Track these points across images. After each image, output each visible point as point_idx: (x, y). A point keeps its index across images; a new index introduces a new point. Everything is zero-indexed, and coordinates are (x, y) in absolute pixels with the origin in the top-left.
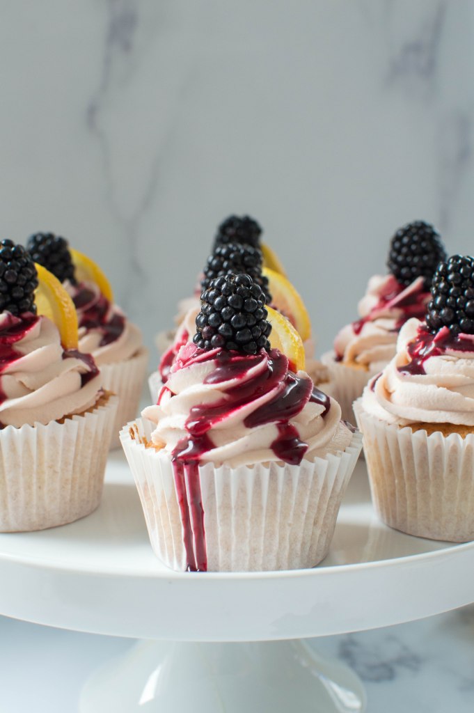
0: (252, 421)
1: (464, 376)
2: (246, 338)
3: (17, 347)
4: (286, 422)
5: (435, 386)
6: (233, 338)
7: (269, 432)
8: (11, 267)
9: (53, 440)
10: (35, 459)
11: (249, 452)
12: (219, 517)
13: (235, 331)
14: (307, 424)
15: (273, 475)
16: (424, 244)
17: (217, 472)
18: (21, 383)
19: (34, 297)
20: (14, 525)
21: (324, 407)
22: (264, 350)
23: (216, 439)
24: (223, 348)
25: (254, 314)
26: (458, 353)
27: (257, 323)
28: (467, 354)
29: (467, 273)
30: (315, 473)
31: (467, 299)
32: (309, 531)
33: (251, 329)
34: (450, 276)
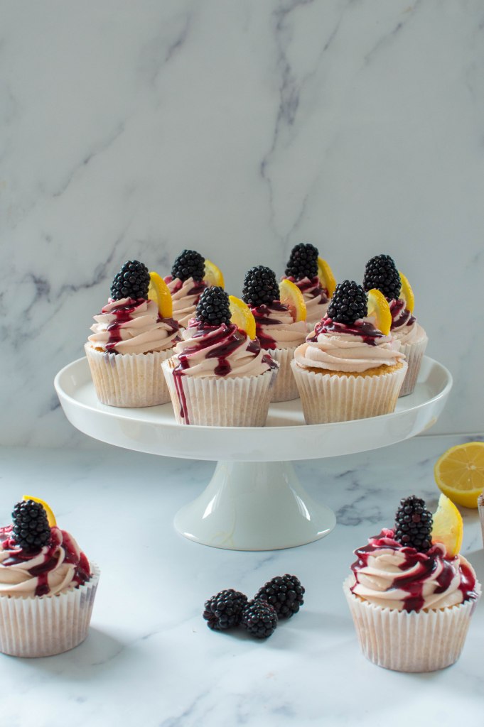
0: (208, 356)
1: (331, 344)
2: (213, 317)
3: (131, 316)
4: (224, 358)
6: (207, 317)
7: (214, 362)
8: (134, 275)
9: (142, 362)
10: (132, 371)
11: (203, 371)
12: (192, 402)
13: (208, 314)
14: (235, 361)
15: (215, 384)
16: (380, 269)
17: (189, 379)
18: (129, 333)
19: (148, 290)
20: (124, 404)
21: (254, 354)
22: (224, 324)
23: (190, 364)
24: (203, 322)
25: (218, 306)
26: (332, 332)
27: (221, 310)
28: (336, 333)
29: (347, 290)
30: (237, 385)
31: (343, 304)
32: (238, 413)
33: (216, 313)
34: (338, 292)
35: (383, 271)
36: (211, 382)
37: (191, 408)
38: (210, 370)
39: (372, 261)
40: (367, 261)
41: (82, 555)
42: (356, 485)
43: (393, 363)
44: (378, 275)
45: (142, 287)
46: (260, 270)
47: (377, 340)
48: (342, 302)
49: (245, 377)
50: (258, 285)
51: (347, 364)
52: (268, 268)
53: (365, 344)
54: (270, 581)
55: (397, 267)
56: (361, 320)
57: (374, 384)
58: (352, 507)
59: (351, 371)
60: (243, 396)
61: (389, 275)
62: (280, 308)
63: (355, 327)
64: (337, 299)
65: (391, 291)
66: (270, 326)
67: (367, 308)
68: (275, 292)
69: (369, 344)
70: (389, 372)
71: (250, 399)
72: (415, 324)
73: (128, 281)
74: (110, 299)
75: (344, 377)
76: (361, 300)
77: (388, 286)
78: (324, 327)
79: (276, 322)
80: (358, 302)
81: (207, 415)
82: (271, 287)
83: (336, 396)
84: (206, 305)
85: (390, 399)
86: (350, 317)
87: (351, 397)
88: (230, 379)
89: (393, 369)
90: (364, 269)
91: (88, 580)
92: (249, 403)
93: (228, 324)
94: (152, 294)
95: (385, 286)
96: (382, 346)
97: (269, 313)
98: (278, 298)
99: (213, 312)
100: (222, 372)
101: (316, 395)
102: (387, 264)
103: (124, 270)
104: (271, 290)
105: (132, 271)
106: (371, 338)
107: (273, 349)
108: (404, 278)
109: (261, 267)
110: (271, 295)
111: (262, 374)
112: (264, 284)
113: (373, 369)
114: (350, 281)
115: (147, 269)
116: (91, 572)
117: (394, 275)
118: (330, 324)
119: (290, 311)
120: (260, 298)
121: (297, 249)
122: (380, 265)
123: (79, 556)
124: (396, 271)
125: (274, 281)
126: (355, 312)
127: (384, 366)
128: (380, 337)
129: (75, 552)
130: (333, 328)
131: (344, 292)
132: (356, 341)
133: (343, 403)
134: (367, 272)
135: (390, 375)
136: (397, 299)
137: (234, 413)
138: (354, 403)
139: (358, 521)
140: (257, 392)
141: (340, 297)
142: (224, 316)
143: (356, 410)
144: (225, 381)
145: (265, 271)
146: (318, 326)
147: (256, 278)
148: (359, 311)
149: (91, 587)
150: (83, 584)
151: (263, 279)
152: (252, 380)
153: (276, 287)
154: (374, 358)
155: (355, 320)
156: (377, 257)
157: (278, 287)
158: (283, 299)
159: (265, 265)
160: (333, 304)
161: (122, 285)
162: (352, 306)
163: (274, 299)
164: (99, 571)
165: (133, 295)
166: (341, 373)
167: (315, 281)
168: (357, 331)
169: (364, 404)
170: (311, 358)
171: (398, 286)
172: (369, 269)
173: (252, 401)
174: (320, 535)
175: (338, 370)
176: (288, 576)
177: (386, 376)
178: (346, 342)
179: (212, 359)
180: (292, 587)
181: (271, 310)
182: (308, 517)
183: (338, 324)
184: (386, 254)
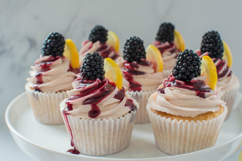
0: (85, 103)
1: (173, 96)
2: (90, 75)
3: (50, 67)
4: (96, 104)
5: (164, 98)
6: (86, 74)
7: (89, 107)
11: (81, 113)
12: (75, 132)
13: (87, 72)
14: (103, 106)
15: (88, 123)
16: (211, 40)
17: (72, 118)
18: (48, 79)
21: (119, 101)
22: (98, 79)
23: (73, 107)
24: (84, 77)
25: (94, 66)
26: (174, 87)
27: (96, 70)
28: (177, 88)
29: (186, 57)
30: (104, 123)
31: (183, 67)
32: (106, 142)
33: (93, 71)
34: (180, 58)
35: (213, 41)
36: (86, 121)
37: (75, 136)
38: (86, 113)
39: (206, 34)
40: (203, 34)
43: (217, 109)
44: (209, 44)
45: (59, 49)
46: (134, 39)
47: (206, 94)
48: (182, 65)
49: (110, 118)
50: (131, 49)
51: (184, 111)
52: (138, 38)
53: (198, 97)
55: (222, 39)
56: (195, 79)
57: (203, 126)
59: (186, 116)
60: (109, 130)
61: (216, 43)
62: (146, 64)
63: (191, 84)
64: (180, 62)
65: (218, 54)
66: (138, 76)
67: (200, 70)
68: (143, 53)
69: (200, 97)
70: (214, 117)
71: (114, 132)
72: (233, 75)
73: (50, 45)
74: (41, 56)
75: (181, 121)
76: (196, 64)
77: (216, 51)
78: (169, 83)
79: (142, 73)
80: (194, 66)
81: (85, 142)
82: (140, 50)
83: (175, 133)
84: (86, 66)
85: (214, 134)
86: (188, 76)
87: (186, 134)
88: (99, 120)
89: (217, 114)
90: (201, 39)
92: (114, 135)
93: (102, 79)
94: (66, 53)
95: (214, 51)
96: (210, 98)
97: (137, 67)
98: (145, 57)
99: (91, 71)
100: (93, 115)
101: (162, 130)
102: (215, 36)
103: (49, 38)
104: (140, 52)
105: (53, 39)
106: (202, 93)
107: (139, 91)
108: (226, 46)
109: (135, 37)
110: (140, 55)
111: (123, 116)
112: (135, 49)
113: (203, 115)
114: (189, 50)
115: (63, 38)
117: (220, 44)
118: (173, 81)
119: (152, 66)
120: (133, 57)
121: (162, 25)
122: (211, 37)
124: (221, 41)
125: (143, 46)
126: (191, 73)
127: (211, 113)
128: (209, 91)
130: (175, 84)
131: (184, 59)
132: (191, 95)
133: (181, 137)
134: (203, 41)
135: (215, 119)
136: (221, 59)
137: (104, 142)
138: (188, 138)
140: (120, 127)
141: (181, 61)
142: (98, 73)
143: (190, 142)
144: (97, 121)
145: (136, 40)
146: (166, 81)
147: (131, 44)
148: (194, 72)
151: (135, 45)
152: (115, 120)
153: (143, 50)
154: (203, 107)
155: (191, 79)
156: (209, 32)
157: (144, 50)
158: (149, 58)
159: (137, 36)
160: (176, 66)
161: (46, 48)
162: (190, 68)
163: (142, 58)
165: (53, 54)
166: (180, 117)
167: (172, 45)
168: (192, 87)
169: (195, 138)
170: (159, 104)
171: (222, 51)
172: (204, 40)
173: (117, 134)
175: (177, 115)
177: (212, 121)
178: (184, 95)
179: (86, 105)
181: (139, 65)
183: (179, 81)
184: (215, 30)
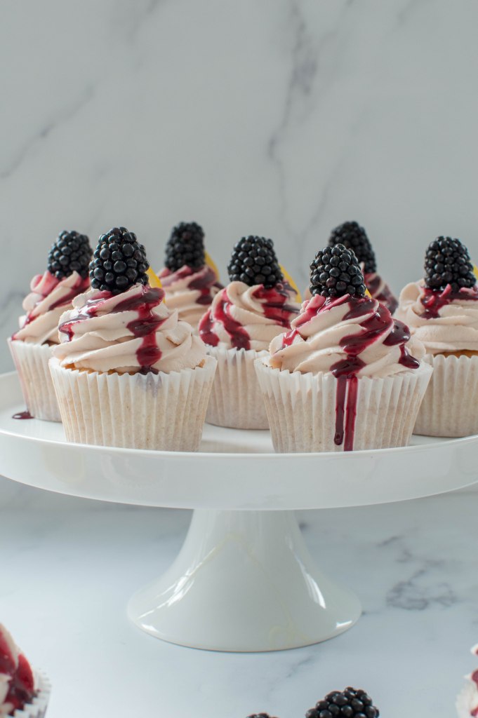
41: (21, 658)
42: (407, 557)
54: (323, 699)
58: (410, 584)
91: (29, 701)
116: (36, 687)
123: (16, 661)
129: (9, 654)
139: (424, 604)
149: (35, 713)
150: (21, 708)
164: (50, 686)
174: (341, 628)
176: (351, 689)
180: (359, 709)
182: (322, 603)
